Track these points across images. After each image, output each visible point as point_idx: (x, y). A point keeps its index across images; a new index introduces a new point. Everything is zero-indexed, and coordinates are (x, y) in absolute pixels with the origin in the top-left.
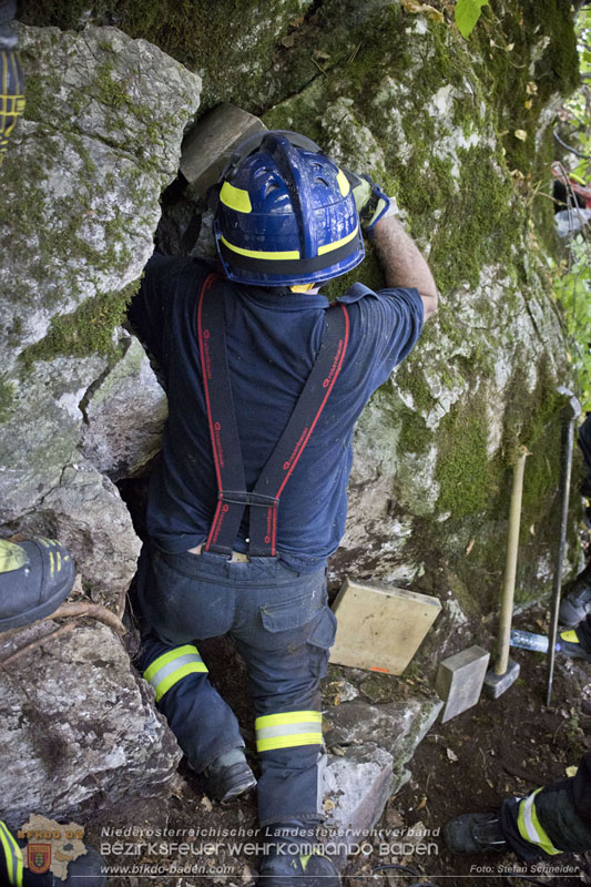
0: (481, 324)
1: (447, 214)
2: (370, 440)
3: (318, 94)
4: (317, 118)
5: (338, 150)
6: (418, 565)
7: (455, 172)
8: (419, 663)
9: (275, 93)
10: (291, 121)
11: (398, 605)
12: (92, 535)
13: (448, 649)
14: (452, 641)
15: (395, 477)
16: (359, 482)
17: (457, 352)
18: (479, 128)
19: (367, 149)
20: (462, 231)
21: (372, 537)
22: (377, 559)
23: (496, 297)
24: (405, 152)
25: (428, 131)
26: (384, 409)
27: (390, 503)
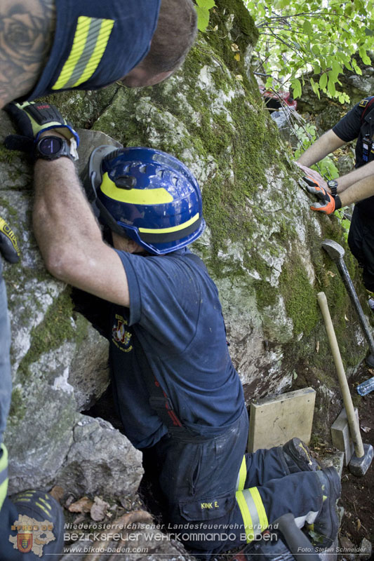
0: (278, 208)
1: (234, 147)
2: (239, 310)
3: (125, 100)
4: (132, 116)
5: (155, 133)
6: (292, 373)
7: (229, 119)
8: (317, 434)
9: (94, 110)
10: (113, 124)
11: (290, 404)
12: (109, 465)
13: (331, 417)
14: (331, 410)
15: (263, 326)
16: (241, 338)
17: (272, 232)
18: (232, 86)
19: (173, 125)
20: (246, 154)
21: (261, 369)
22: (269, 381)
23: (280, 187)
24: (196, 118)
25: (204, 100)
26: (242, 287)
27: (264, 343)
